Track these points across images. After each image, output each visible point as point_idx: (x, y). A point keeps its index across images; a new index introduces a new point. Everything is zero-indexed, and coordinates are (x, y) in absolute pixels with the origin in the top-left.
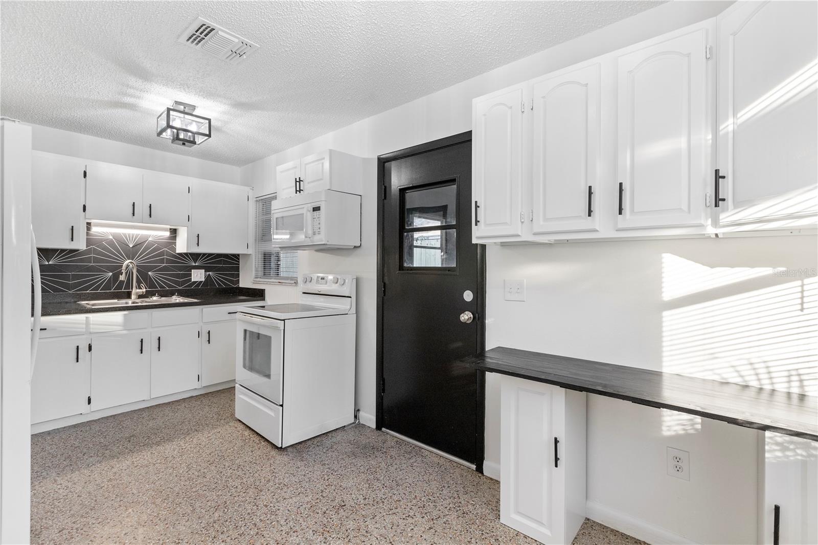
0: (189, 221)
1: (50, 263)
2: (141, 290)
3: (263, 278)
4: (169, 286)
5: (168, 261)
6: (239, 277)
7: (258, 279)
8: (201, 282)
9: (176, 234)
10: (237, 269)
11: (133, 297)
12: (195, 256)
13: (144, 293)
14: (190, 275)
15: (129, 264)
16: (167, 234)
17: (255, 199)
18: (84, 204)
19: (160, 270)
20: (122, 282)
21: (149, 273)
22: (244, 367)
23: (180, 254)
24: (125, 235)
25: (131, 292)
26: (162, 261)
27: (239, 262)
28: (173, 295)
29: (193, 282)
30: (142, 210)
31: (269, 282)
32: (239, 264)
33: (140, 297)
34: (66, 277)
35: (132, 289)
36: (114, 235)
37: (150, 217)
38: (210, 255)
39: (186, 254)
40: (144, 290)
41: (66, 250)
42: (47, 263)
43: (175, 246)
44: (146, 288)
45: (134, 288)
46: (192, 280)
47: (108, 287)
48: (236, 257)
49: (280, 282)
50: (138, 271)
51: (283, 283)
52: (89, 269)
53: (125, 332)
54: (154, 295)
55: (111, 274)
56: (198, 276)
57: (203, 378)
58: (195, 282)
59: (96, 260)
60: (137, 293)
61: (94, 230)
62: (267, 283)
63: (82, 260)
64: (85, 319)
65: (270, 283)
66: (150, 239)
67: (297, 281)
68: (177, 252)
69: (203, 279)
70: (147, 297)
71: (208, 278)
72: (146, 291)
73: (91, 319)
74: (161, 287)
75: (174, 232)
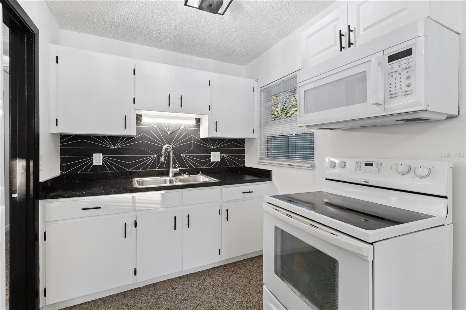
0: (209, 110)
1: (115, 147)
2: (175, 169)
3: (267, 160)
4: (196, 166)
5: (195, 145)
6: (244, 158)
7: (264, 161)
8: (218, 162)
9: (200, 123)
10: (243, 151)
11: (171, 174)
12: (213, 141)
13: (178, 172)
14: (210, 157)
15: (168, 148)
16: (194, 123)
17: (260, 90)
18: (134, 97)
19: (189, 153)
20: (163, 163)
21: (182, 155)
22: (276, 272)
23: (203, 139)
24: (165, 124)
25: (169, 170)
26: (190, 145)
27: (245, 146)
28: (198, 173)
29: (212, 162)
30: (176, 101)
31: (276, 164)
32: (244, 147)
33: (175, 175)
34: (126, 159)
35: (170, 168)
36: (158, 125)
37: (182, 107)
38: (224, 139)
39: (207, 139)
40: (178, 169)
41: (126, 137)
42: (113, 148)
43: (199, 132)
44: (179, 167)
45: (171, 168)
46: (212, 161)
47: (153, 167)
48: (242, 141)
49: (290, 165)
50: (173, 153)
51: (294, 165)
52: (141, 152)
53: (162, 209)
54: (185, 173)
55: (156, 156)
56: (215, 157)
57: (223, 251)
58: (214, 162)
59: (146, 145)
60: (173, 172)
61: (144, 120)
62: (274, 165)
63: (136, 145)
64: (131, 197)
65: (279, 165)
66: (182, 127)
67: (314, 164)
68: (201, 137)
69: (219, 160)
70: (180, 175)
71: (222, 158)
72: (179, 169)
73: (137, 198)
74: (190, 166)
75: (198, 121)
